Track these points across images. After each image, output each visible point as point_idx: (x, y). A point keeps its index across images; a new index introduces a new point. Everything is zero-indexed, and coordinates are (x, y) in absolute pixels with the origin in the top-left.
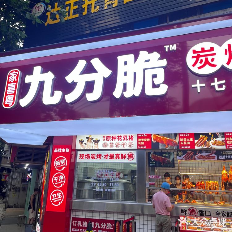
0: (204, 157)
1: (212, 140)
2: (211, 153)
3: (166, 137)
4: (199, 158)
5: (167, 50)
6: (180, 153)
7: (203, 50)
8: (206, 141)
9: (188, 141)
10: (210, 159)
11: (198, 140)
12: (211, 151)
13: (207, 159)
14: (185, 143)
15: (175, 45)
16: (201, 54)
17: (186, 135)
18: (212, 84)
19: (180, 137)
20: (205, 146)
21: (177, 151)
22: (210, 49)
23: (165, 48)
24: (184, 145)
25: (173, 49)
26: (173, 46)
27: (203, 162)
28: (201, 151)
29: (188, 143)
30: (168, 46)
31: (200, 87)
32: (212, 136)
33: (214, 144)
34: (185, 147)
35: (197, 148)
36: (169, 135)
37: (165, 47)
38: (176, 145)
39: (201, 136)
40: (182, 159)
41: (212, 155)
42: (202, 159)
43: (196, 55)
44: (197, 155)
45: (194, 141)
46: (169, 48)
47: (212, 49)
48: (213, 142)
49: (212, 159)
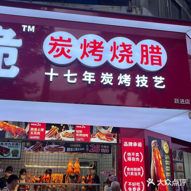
0: (52, 149)
1: (63, 132)
2: (59, 144)
3: (15, 125)
4: (48, 150)
5: (24, 30)
6: (28, 144)
7: (61, 39)
8: (57, 132)
9: (38, 132)
10: (58, 151)
11: (49, 131)
12: (60, 142)
13: (55, 151)
14: (35, 133)
15: (33, 27)
16: (59, 43)
17: (37, 124)
18: (65, 75)
19: (31, 126)
20: (55, 137)
21: (26, 142)
22: (67, 39)
23: (22, 28)
24: (34, 135)
25: (31, 30)
26: (31, 27)
27: (51, 154)
28: (50, 143)
29: (39, 133)
30: (27, 26)
31: (53, 76)
32: (64, 127)
33: (64, 136)
34: (35, 138)
35: (47, 139)
36: (19, 124)
37: (23, 26)
38: (25, 134)
39: (53, 127)
40: (30, 151)
41: (61, 147)
42: (50, 151)
43: (53, 42)
44: (46, 147)
45: (44, 132)
46: (27, 29)
47: (69, 40)
48: (64, 134)
49: (60, 151)
